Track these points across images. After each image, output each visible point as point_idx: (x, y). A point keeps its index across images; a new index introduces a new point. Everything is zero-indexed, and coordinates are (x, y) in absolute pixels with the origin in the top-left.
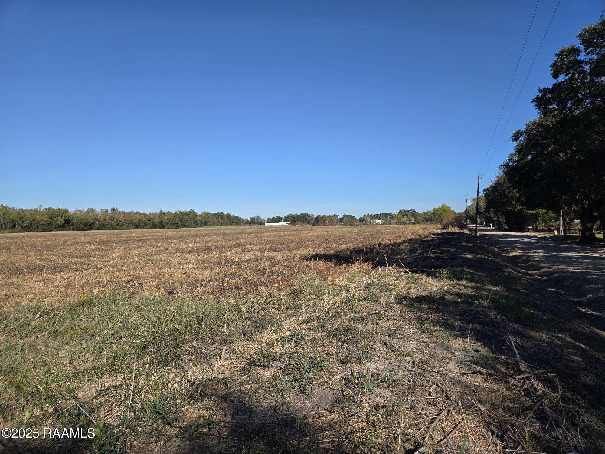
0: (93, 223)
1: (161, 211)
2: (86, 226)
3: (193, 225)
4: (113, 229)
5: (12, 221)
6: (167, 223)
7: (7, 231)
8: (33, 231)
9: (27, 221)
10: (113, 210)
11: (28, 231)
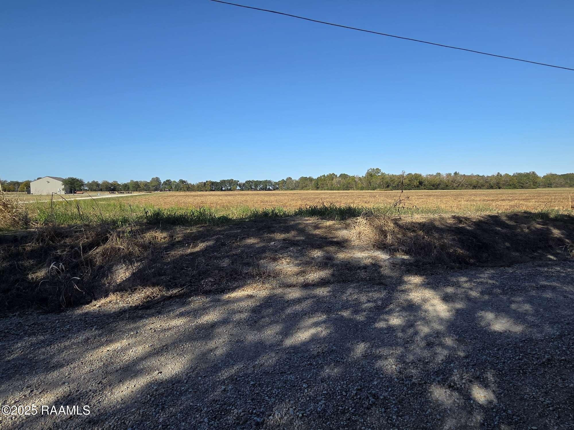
0: (439, 185)
1: (498, 173)
2: (434, 186)
3: (532, 186)
4: (454, 189)
5: (387, 183)
6: (504, 185)
9: (395, 183)
10: (456, 173)
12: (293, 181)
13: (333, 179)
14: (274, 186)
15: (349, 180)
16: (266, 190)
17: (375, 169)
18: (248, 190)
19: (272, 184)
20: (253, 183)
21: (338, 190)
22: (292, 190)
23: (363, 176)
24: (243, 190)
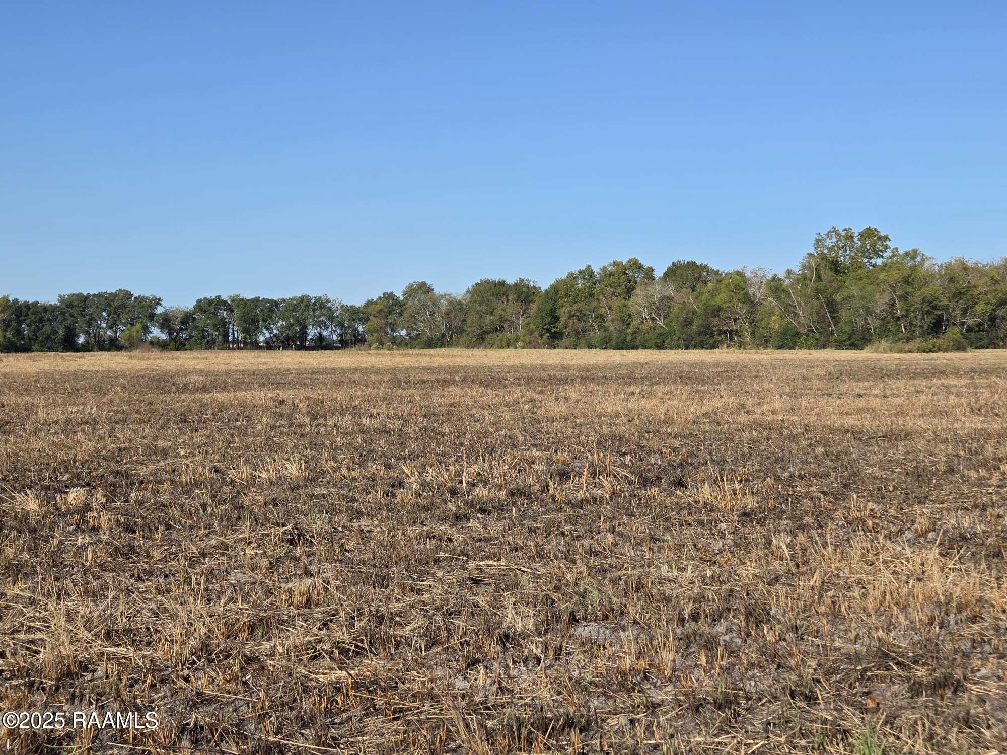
5: (932, 305)
7: (911, 345)
8: (996, 346)
9: (979, 308)
11: (983, 347)
12: (435, 302)
13: (629, 291)
14: (341, 324)
15: (713, 295)
16: (302, 347)
17: (857, 230)
18: (210, 345)
19: (332, 319)
20: (237, 312)
21: (660, 347)
22: (430, 344)
23: (789, 272)
24: (180, 346)
